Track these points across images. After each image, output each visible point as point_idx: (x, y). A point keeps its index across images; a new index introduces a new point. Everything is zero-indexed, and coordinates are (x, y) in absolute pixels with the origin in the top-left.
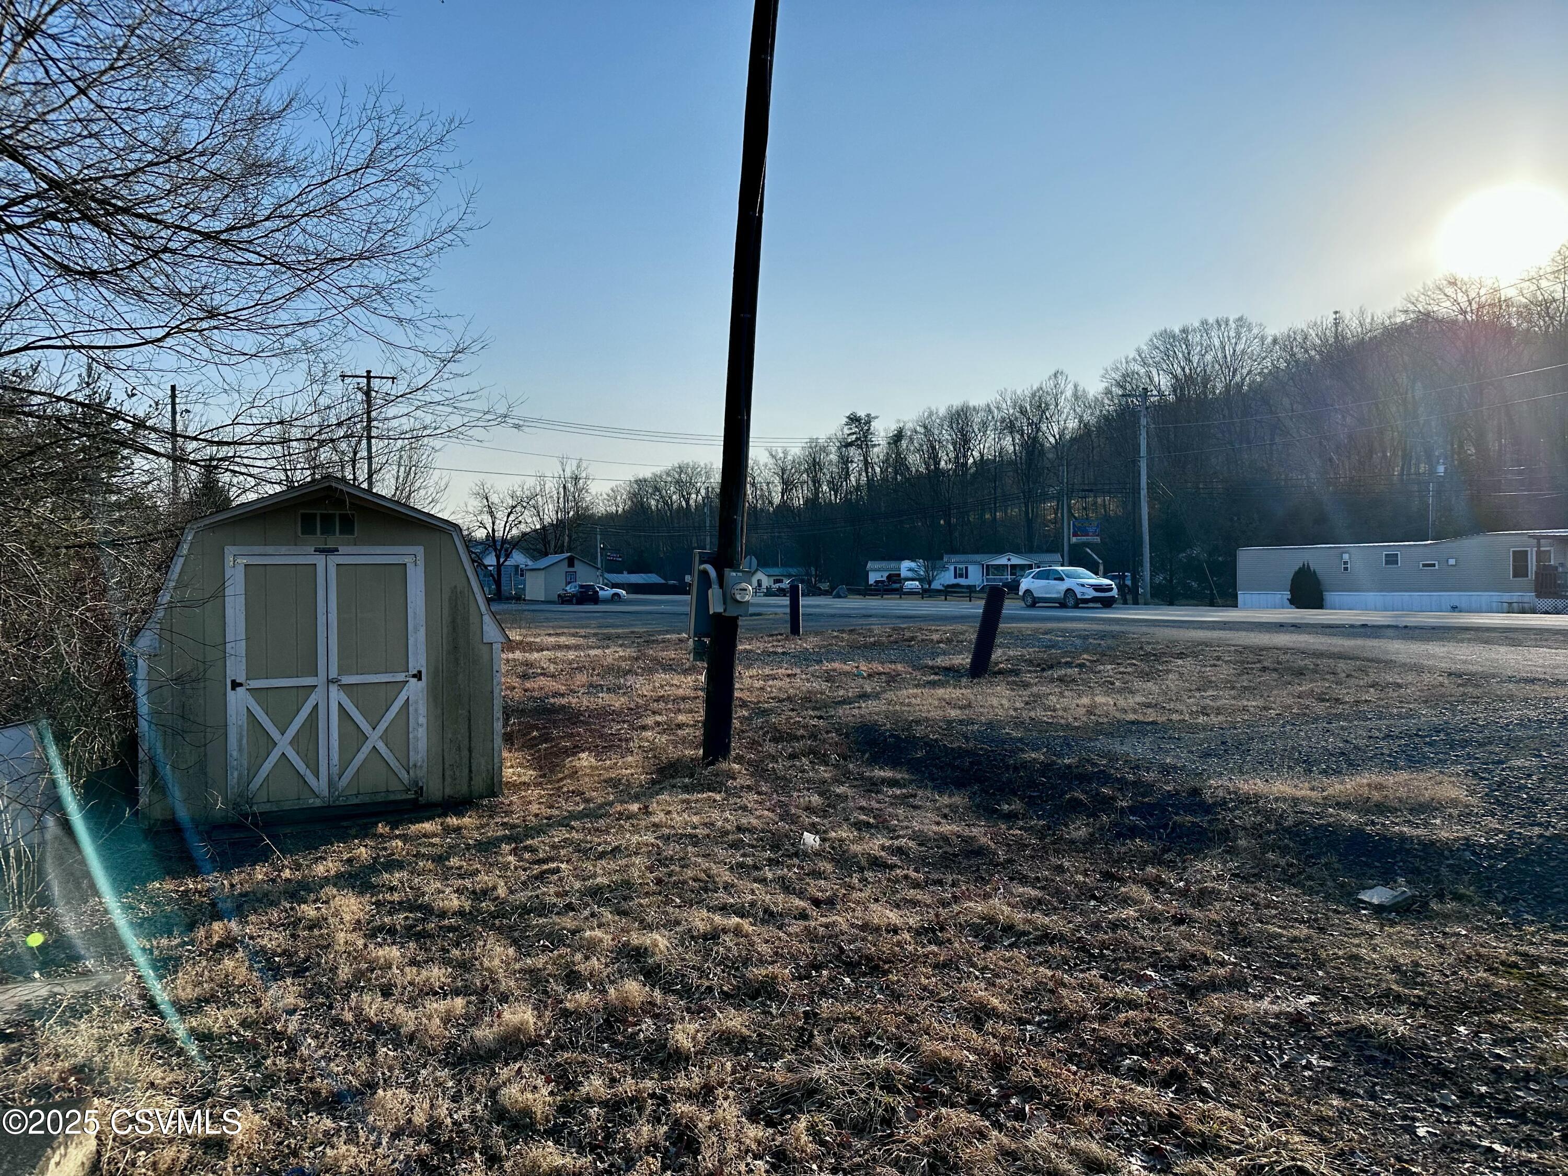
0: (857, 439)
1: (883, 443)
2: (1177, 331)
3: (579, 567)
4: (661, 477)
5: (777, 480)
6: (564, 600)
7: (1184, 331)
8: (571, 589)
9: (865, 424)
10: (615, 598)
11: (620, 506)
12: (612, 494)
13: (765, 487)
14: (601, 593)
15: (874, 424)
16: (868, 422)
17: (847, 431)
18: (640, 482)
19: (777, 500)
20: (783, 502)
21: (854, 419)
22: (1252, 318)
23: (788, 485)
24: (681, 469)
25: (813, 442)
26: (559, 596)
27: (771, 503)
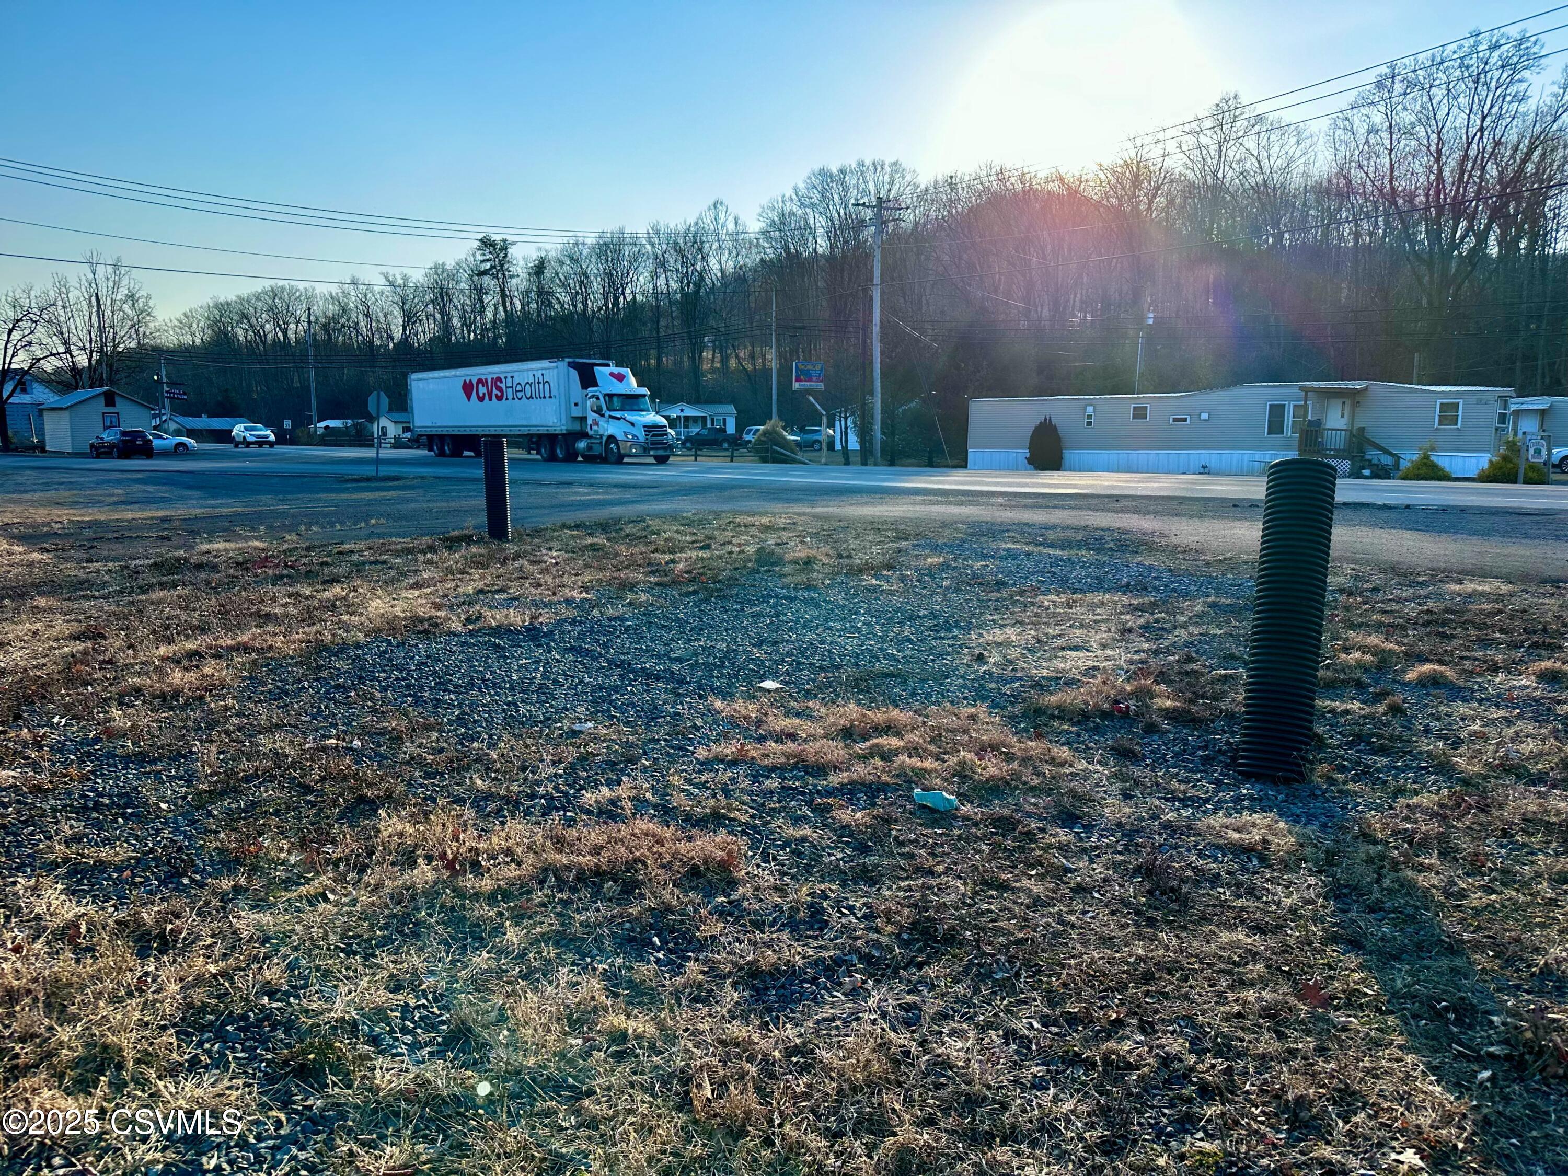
0: (492, 267)
1: (524, 275)
2: (835, 171)
3: (121, 406)
4: (248, 301)
5: (397, 312)
6: (100, 451)
7: (843, 171)
8: (109, 437)
9: (502, 249)
10: (180, 451)
11: (196, 337)
12: (185, 320)
13: (382, 319)
14: (156, 443)
15: (512, 251)
16: (504, 249)
17: (479, 257)
18: (222, 307)
19: (398, 334)
20: (405, 339)
21: (487, 243)
22: (905, 163)
23: (410, 318)
24: (274, 293)
25: (438, 269)
26: (92, 446)
27: (390, 337)
